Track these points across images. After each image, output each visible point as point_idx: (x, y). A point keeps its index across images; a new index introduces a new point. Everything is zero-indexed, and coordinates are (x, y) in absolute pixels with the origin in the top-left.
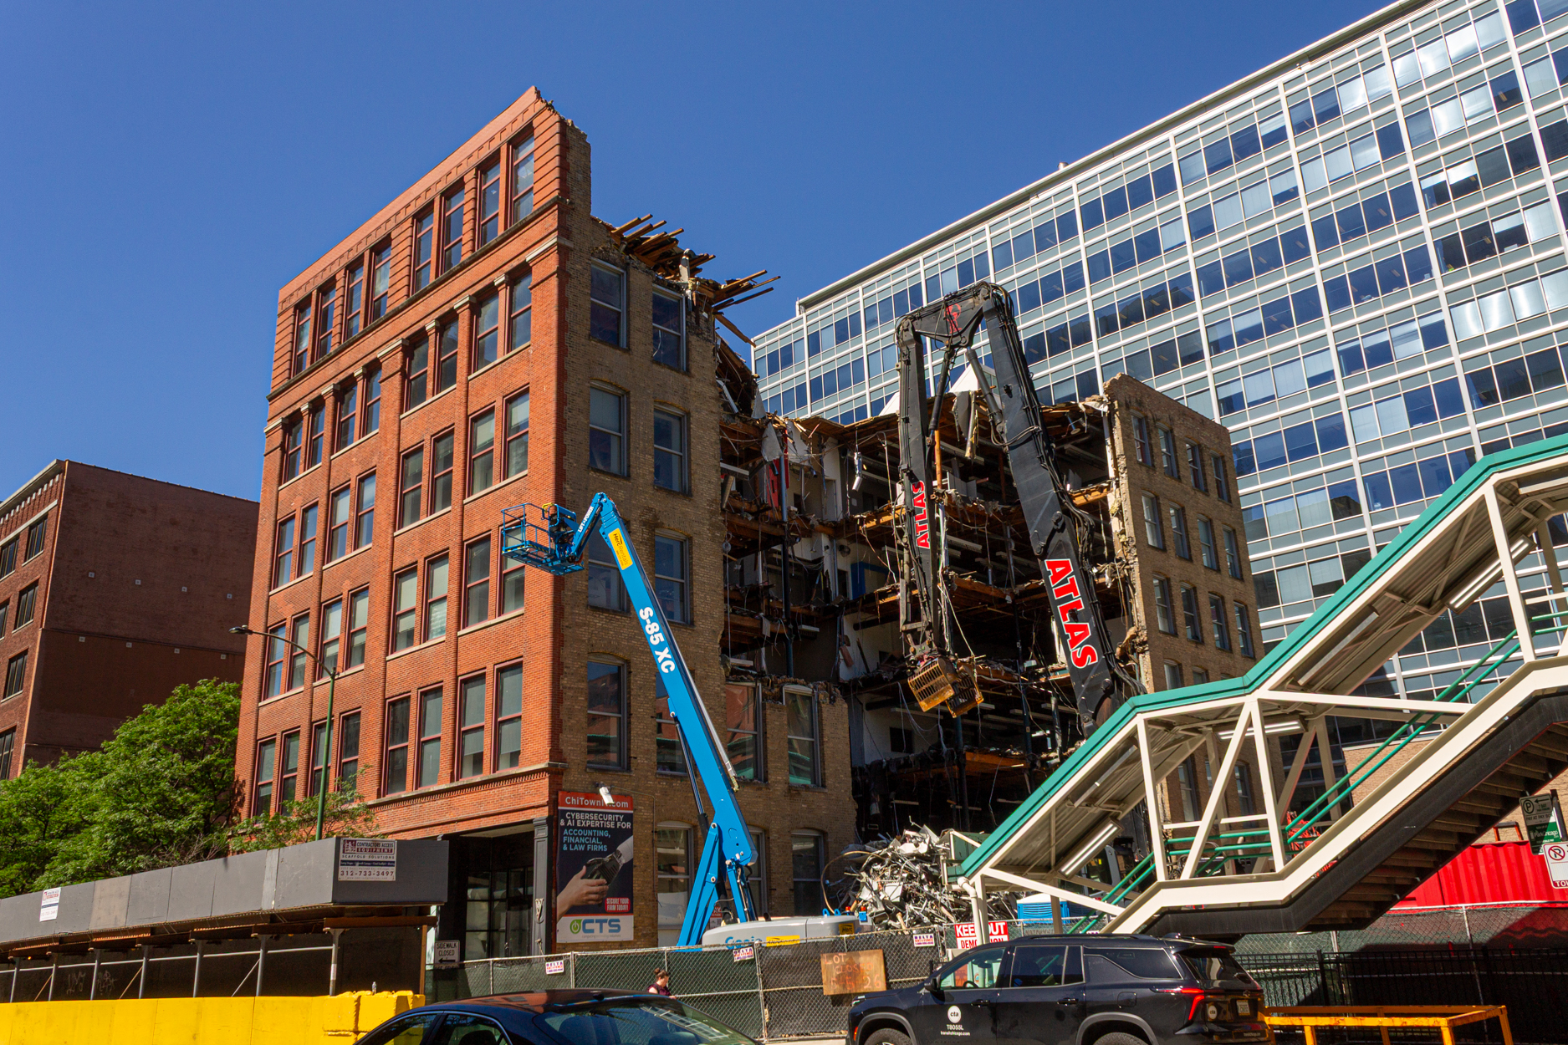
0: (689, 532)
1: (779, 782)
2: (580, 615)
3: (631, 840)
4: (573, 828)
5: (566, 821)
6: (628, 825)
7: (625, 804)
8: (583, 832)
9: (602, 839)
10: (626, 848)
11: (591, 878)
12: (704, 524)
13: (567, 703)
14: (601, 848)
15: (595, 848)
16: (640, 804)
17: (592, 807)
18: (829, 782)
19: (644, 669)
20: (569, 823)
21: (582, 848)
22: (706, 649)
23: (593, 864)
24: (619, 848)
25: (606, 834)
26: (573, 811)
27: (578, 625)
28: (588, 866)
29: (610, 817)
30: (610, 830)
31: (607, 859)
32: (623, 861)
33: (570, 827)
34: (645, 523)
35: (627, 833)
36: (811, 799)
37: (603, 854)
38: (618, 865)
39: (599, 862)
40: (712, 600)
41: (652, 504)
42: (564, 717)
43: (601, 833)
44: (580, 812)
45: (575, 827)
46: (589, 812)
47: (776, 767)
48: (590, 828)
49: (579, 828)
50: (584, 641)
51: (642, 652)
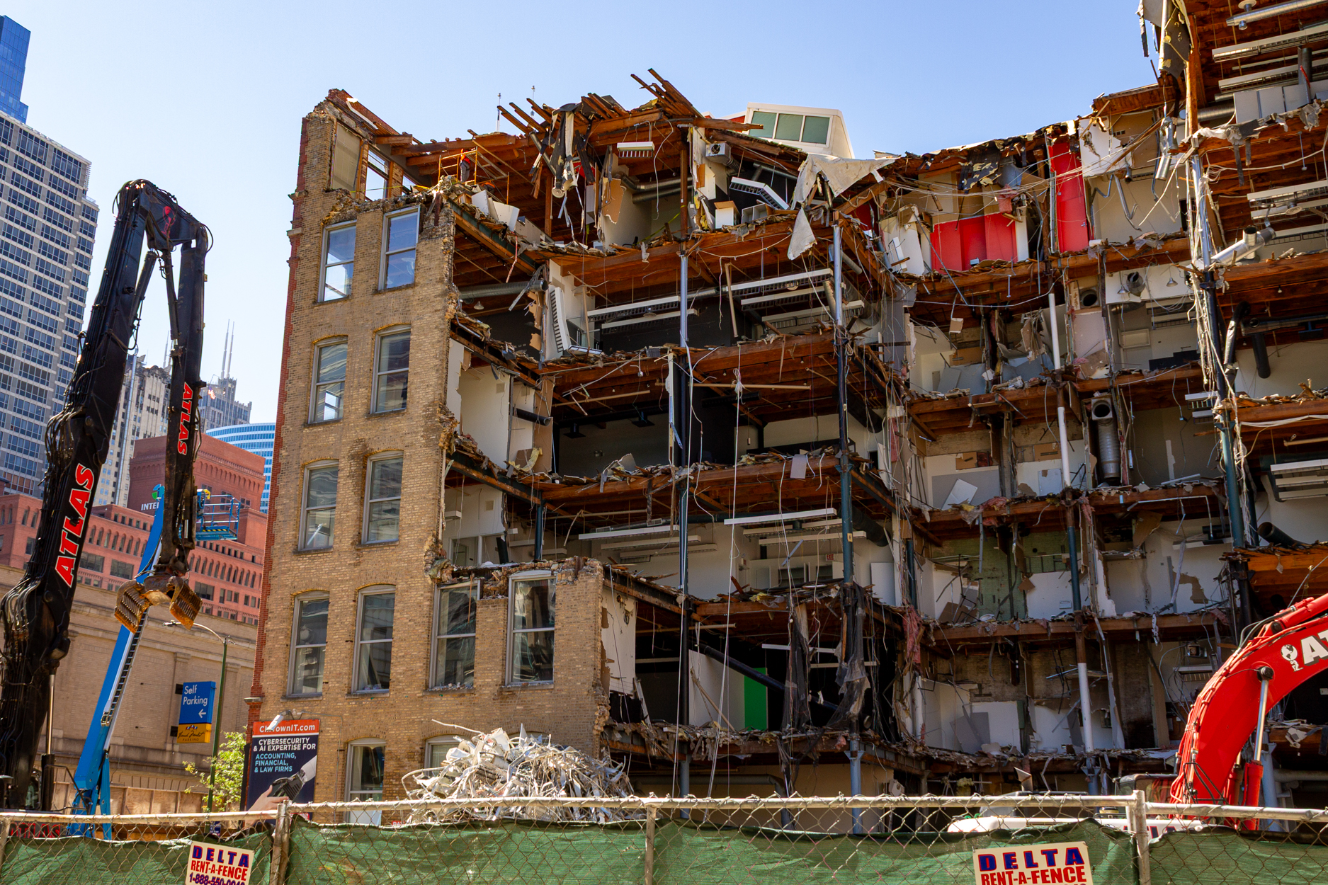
0: (400, 446)
1: (488, 685)
2: (286, 563)
3: (315, 759)
4: (264, 753)
5: (259, 747)
6: (313, 746)
7: (313, 727)
8: (272, 756)
9: (289, 761)
10: (309, 768)
11: (276, 795)
12: (416, 433)
13: (269, 644)
14: (286, 768)
15: (282, 769)
16: (329, 726)
17: (283, 733)
18: (558, 675)
19: (343, 597)
20: (261, 749)
21: (270, 770)
22: (409, 561)
23: (279, 783)
24: (303, 768)
25: (292, 756)
26: (265, 738)
27: (284, 573)
28: (274, 785)
29: (297, 740)
30: (296, 752)
31: (291, 778)
32: (306, 779)
33: (262, 752)
34: (353, 457)
35: (313, 753)
36: (530, 698)
37: (288, 774)
38: (301, 783)
39: (284, 781)
40: (421, 508)
41: (363, 435)
42: (265, 656)
43: (288, 756)
44: (271, 738)
45: (267, 752)
46: (279, 738)
47: (485, 669)
48: (279, 751)
49: (269, 753)
50: (287, 586)
51: (342, 581)
